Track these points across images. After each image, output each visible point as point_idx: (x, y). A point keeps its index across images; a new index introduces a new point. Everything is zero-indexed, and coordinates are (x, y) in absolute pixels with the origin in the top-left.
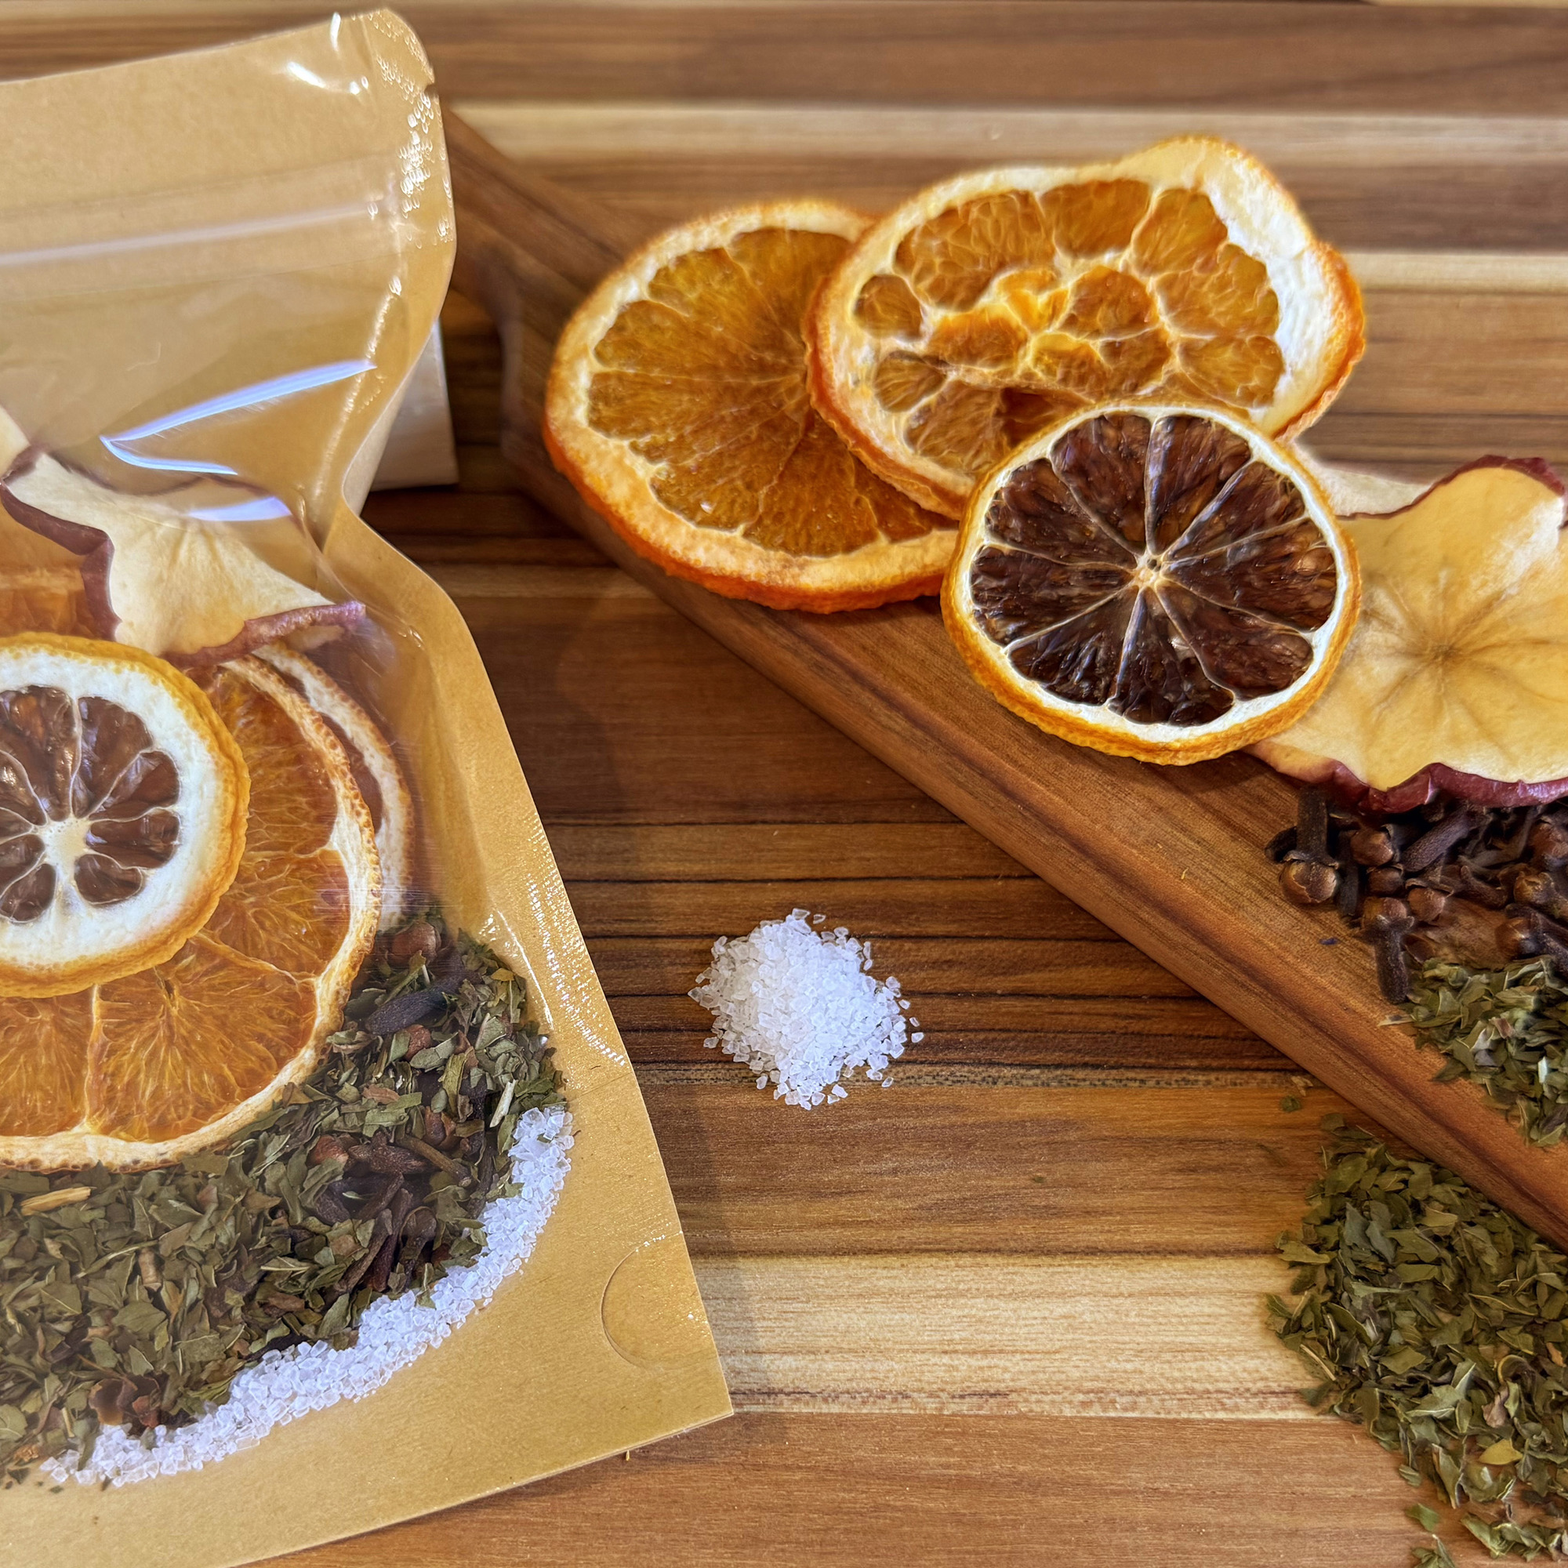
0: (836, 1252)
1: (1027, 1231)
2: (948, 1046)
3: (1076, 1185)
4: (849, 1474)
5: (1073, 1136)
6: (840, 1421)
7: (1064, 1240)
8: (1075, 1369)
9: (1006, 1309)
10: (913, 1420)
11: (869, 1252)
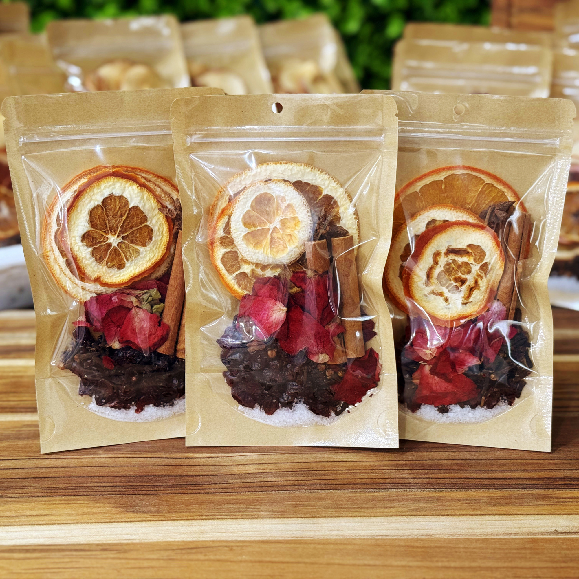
1: (434, 513)
2: (412, 486)
3: (444, 506)
4: (399, 546)
5: (442, 499)
6: (396, 539)
7: (441, 514)
8: (447, 531)
9: (430, 524)
10: (412, 539)
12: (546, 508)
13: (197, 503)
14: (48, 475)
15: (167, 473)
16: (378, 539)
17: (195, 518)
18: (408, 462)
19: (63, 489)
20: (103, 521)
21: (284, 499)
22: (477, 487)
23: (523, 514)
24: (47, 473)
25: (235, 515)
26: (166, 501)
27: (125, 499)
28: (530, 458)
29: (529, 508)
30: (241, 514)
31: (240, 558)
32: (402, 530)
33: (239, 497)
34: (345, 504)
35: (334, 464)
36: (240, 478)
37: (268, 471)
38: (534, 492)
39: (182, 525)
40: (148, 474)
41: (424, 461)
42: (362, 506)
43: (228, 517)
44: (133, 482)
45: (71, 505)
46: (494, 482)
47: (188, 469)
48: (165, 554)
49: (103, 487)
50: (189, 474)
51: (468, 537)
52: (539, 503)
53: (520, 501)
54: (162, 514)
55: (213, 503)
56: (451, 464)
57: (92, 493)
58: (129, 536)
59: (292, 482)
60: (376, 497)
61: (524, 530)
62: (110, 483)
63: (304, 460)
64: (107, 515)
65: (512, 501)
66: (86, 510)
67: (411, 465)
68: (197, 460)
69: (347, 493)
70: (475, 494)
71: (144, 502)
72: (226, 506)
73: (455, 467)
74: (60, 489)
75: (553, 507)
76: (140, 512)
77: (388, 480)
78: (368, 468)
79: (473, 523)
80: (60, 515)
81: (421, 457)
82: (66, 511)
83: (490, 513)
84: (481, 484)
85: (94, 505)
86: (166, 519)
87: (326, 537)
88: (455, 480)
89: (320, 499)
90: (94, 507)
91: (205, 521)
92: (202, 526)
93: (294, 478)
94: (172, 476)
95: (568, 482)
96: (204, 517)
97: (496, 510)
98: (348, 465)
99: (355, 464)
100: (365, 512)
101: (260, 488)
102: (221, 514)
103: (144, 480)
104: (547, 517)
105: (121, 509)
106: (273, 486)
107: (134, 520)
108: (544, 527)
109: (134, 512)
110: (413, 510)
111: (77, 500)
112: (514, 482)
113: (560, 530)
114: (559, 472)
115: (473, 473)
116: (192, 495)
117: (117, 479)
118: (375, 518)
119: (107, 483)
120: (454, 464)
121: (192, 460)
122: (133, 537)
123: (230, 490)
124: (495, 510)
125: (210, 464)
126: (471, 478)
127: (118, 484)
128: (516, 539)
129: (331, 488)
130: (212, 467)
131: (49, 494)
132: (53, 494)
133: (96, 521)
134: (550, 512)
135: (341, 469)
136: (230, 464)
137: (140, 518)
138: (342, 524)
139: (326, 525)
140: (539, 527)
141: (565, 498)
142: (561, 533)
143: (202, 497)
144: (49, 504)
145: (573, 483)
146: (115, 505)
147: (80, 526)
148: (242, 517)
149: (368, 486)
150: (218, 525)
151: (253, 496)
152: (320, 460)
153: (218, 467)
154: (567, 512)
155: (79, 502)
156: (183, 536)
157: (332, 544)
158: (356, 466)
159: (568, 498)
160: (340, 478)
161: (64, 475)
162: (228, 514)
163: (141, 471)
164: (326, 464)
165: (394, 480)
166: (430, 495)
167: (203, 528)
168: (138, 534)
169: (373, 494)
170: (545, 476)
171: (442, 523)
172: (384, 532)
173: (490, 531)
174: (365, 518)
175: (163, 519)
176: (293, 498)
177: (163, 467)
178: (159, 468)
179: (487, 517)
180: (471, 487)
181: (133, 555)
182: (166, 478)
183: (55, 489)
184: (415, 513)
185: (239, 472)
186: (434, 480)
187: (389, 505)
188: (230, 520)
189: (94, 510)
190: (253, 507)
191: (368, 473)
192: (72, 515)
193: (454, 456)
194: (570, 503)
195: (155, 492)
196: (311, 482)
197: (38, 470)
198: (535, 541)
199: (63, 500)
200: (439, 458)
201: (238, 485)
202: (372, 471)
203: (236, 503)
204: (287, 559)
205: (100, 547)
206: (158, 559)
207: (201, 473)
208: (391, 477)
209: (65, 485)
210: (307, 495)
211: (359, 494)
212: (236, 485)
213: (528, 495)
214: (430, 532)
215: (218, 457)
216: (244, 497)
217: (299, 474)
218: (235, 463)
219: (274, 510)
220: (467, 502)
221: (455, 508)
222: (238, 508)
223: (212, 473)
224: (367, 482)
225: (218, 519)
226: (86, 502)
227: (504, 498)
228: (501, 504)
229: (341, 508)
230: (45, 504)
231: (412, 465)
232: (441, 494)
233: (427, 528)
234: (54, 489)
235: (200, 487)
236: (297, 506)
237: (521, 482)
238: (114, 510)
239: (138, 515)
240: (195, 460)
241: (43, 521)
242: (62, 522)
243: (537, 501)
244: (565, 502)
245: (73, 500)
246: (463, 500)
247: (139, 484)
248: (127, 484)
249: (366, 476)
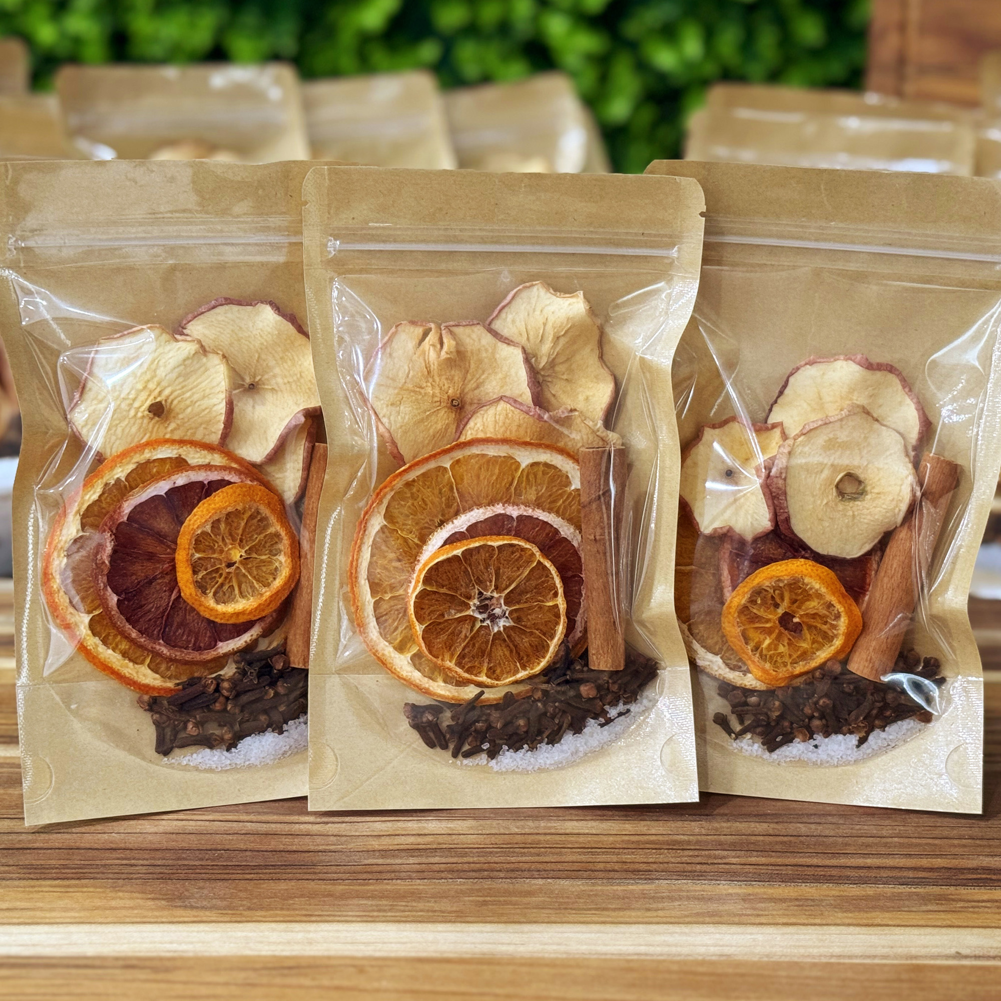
0: (658, 923)
1: (736, 919)
2: (698, 876)
3: (755, 909)
4: (670, 972)
5: (751, 897)
6: (664, 961)
7: (750, 921)
8: (758, 950)
9: (728, 937)
10: (693, 962)
11: (671, 923)
12: (943, 915)
13: (302, 896)
14: (30, 846)
15: (250, 846)
16: (632, 960)
17: (298, 919)
18: (691, 837)
19: (57, 868)
20: (128, 920)
21: (463, 893)
22: (817, 879)
23: (898, 926)
24: (29, 842)
25: (372, 917)
26: (246, 890)
27: (170, 886)
28: (916, 835)
29: (912, 915)
30: (381, 914)
31: (376, 985)
32: (676, 945)
33: (378, 887)
34: (573, 903)
35: (557, 838)
36: (383, 857)
37: (435, 846)
38: (920, 890)
39: (273, 930)
40: (214, 847)
41: (722, 837)
42: (604, 906)
43: (359, 919)
44: (185, 859)
45: (70, 894)
46: (848, 873)
47: (287, 840)
48: (241, 976)
49: (132, 865)
50: (290, 848)
51: (796, 959)
52: (930, 907)
53: (894, 905)
54: (238, 912)
55: (332, 896)
56: (771, 843)
57: (111, 876)
58: (175, 945)
59: (478, 866)
60: (632, 892)
61: (900, 950)
62: (144, 859)
63: (502, 831)
64: (136, 912)
65: (881, 903)
66: (98, 902)
67: (698, 842)
68: (306, 826)
69: (578, 886)
70: (813, 890)
71: (206, 892)
72: (356, 901)
73: (778, 847)
74: (52, 869)
75: (955, 916)
76: (197, 908)
77: (655, 866)
78: (618, 846)
79: (807, 937)
80: (52, 910)
81: (716, 829)
82: (61, 903)
83: (839, 921)
84: (824, 876)
85: (113, 894)
86: (244, 919)
87: (536, 955)
88: (777, 868)
89: (530, 894)
90: (113, 899)
91: (315, 924)
92: (309, 932)
93: (482, 859)
94: (258, 851)
95: (984, 876)
96: (313, 919)
97: (851, 918)
98: (581, 839)
99: (595, 838)
100: (609, 916)
101: (419, 874)
102: (344, 913)
103: (207, 856)
104: (944, 930)
105: (163, 902)
106: (442, 871)
107: (186, 919)
108: (937, 947)
109: (186, 907)
110: (698, 914)
111: (83, 887)
112: (884, 874)
113: (965, 952)
114: (968, 859)
115: (809, 857)
116: (293, 883)
117: (159, 854)
118: (628, 926)
119: (139, 859)
120: (777, 843)
121: (297, 826)
122: (184, 947)
123: (365, 876)
124: (847, 918)
125: (330, 833)
126: (808, 866)
127: (159, 862)
128: (885, 965)
129: (550, 876)
130: (332, 838)
131: (32, 876)
132: (38, 876)
133: (116, 920)
134: (949, 923)
135: (569, 846)
136: (365, 833)
137: (195, 916)
138: (566, 935)
139: (538, 935)
140: (927, 947)
141: (979, 901)
142: (966, 957)
143: (312, 885)
144: (32, 892)
145: (994, 877)
146: (152, 896)
147: (86, 928)
148: (384, 919)
149: (617, 875)
150: (338, 931)
151: (405, 885)
152: (532, 831)
153: (344, 839)
154: (981, 924)
155: (85, 889)
156: (273, 947)
157: (547, 965)
158: (595, 842)
159: (983, 901)
160: (567, 860)
161: (60, 846)
162: (358, 914)
163: (203, 842)
164: (542, 838)
165: (666, 865)
166: (730, 891)
167: (311, 935)
168: (192, 943)
169: (625, 888)
170: (942, 865)
171: (749, 937)
172: (643, 949)
173: (837, 951)
174: (608, 926)
175: (239, 919)
176: (479, 890)
177: (243, 837)
178: (235, 837)
179: (833, 928)
180: (805, 879)
181: (180, 976)
182: (248, 853)
183: (44, 868)
184: (701, 920)
185: (381, 848)
186: (739, 867)
187: (654, 906)
188: (361, 924)
189: (113, 903)
190: (404, 904)
191: (618, 854)
192: (72, 909)
193: (778, 830)
194: (986, 910)
195: (226, 876)
196: (512, 866)
197: (14, 837)
198: (919, 969)
199: (55, 886)
200: (749, 832)
201: (380, 868)
202: (625, 851)
203: (373, 897)
204: (463, 988)
205: (121, 963)
206: (226, 984)
207: (312, 848)
208: (661, 860)
209: (62, 862)
210: (506, 886)
211: (601, 887)
212: (376, 868)
213: (910, 895)
214: (727, 950)
215: (343, 822)
216: (389, 887)
217: (491, 852)
218: (376, 833)
219: (443, 909)
220: (797, 903)
221: (775, 913)
222: (377, 906)
223: (332, 848)
224: (616, 868)
225: (338, 921)
226: (98, 890)
227: (867, 898)
228: (860, 910)
229: (566, 909)
230: (24, 892)
231: (700, 842)
232: (750, 890)
233: (721, 943)
234: (42, 867)
235: (309, 871)
236: (485, 903)
237: (899, 874)
238: (150, 903)
239: (194, 912)
240: (302, 826)
241: (19, 918)
242: (52, 921)
243: (926, 905)
244: (978, 907)
245: (76, 886)
246: (791, 900)
247: (197, 863)
248: (175, 862)
249: (614, 858)
